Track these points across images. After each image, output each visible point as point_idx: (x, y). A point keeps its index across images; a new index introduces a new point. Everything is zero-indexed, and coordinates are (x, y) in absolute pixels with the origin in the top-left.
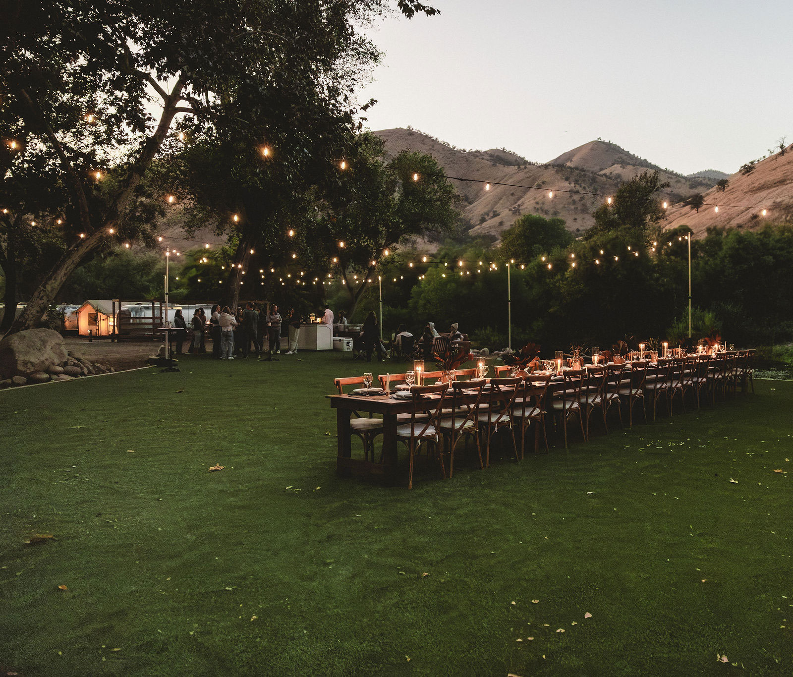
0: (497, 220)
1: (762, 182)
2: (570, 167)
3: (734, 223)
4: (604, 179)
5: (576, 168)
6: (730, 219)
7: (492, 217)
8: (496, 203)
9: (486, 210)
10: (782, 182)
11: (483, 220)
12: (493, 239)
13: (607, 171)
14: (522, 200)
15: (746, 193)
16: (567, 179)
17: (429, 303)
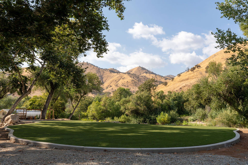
0: (111, 88)
1: (183, 79)
2: (131, 74)
3: (175, 90)
4: (141, 77)
5: (133, 74)
6: (174, 89)
7: (110, 87)
8: (111, 83)
9: (108, 85)
10: (188, 79)
11: (107, 88)
12: (110, 93)
13: (142, 75)
14: (118, 82)
15: (179, 82)
16: (131, 77)
17: (93, 111)
